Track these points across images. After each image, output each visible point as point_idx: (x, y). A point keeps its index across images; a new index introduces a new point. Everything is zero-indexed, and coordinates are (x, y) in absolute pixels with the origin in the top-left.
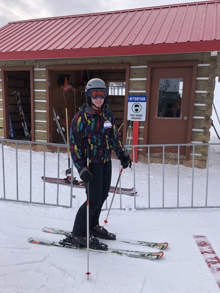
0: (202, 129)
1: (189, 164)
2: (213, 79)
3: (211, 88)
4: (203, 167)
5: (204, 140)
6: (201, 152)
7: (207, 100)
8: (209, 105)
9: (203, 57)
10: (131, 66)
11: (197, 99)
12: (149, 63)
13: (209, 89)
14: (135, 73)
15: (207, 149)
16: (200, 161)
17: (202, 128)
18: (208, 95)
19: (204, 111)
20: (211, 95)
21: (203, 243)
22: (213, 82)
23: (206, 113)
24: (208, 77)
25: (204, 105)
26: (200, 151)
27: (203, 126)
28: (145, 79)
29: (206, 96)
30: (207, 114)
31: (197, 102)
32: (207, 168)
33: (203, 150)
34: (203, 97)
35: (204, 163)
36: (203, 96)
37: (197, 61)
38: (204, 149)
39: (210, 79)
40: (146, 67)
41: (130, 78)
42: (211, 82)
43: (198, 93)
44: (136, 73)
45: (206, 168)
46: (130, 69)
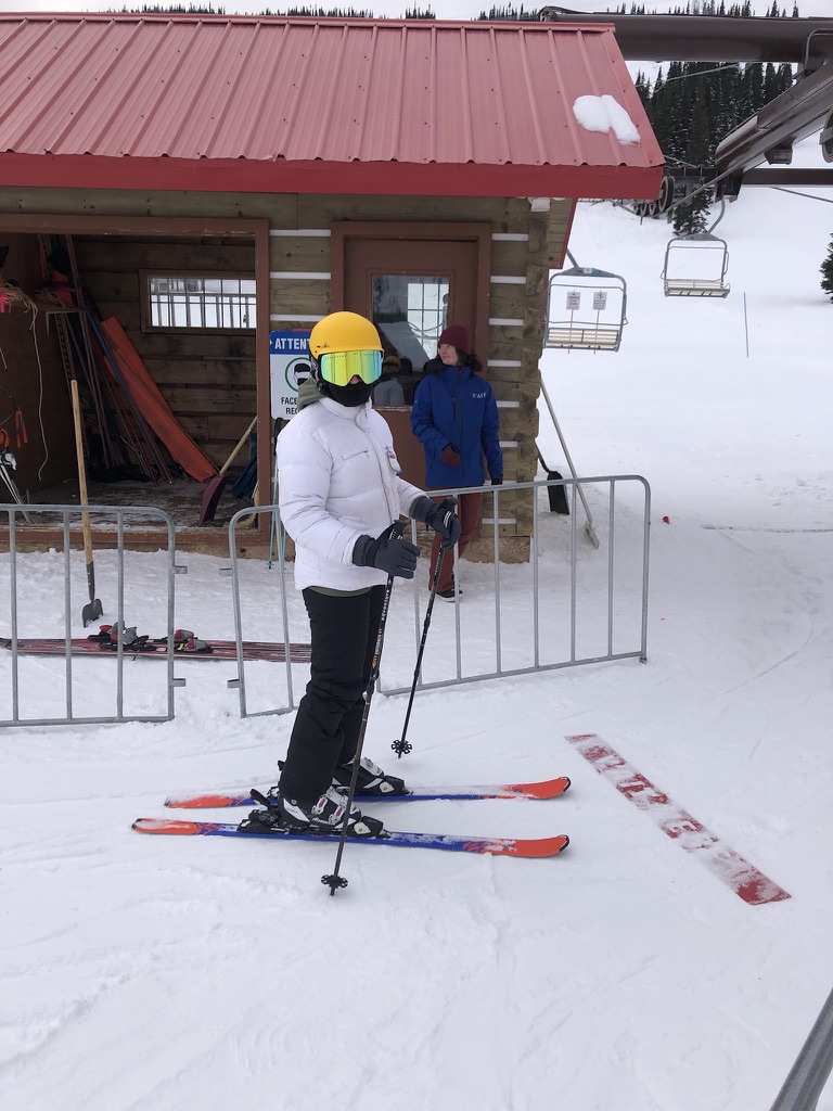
0: (514, 440)
1: (481, 553)
2: (538, 281)
3: (535, 310)
4: (521, 559)
5: (520, 473)
6: (512, 512)
7: (525, 349)
8: (530, 363)
9: (507, 213)
10: (271, 227)
11: (496, 345)
12: (334, 221)
13: (530, 312)
14: (289, 255)
15: (531, 503)
16: (512, 541)
17: (512, 436)
18: (528, 331)
19: (516, 384)
20: (536, 333)
21: (595, 751)
22: (539, 291)
23: (523, 389)
24: (525, 275)
25: (516, 364)
26: (511, 508)
27: (514, 431)
28: (326, 276)
29: (520, 336)
30: (526, 393)
31: (495, 355)
32: (531, 559)
33: (520, 506)
34: (512, 338)
35: (522, 544)
36: (512, 335)
37: (491, 225)
38: (522, 502)
39: (529, 282)
40: (326, 233)
41: (271, 269)
42: (533, 293)
43: (497, 326)
44: (293, 253)
45: (528, 561)
46: (271, 238)
